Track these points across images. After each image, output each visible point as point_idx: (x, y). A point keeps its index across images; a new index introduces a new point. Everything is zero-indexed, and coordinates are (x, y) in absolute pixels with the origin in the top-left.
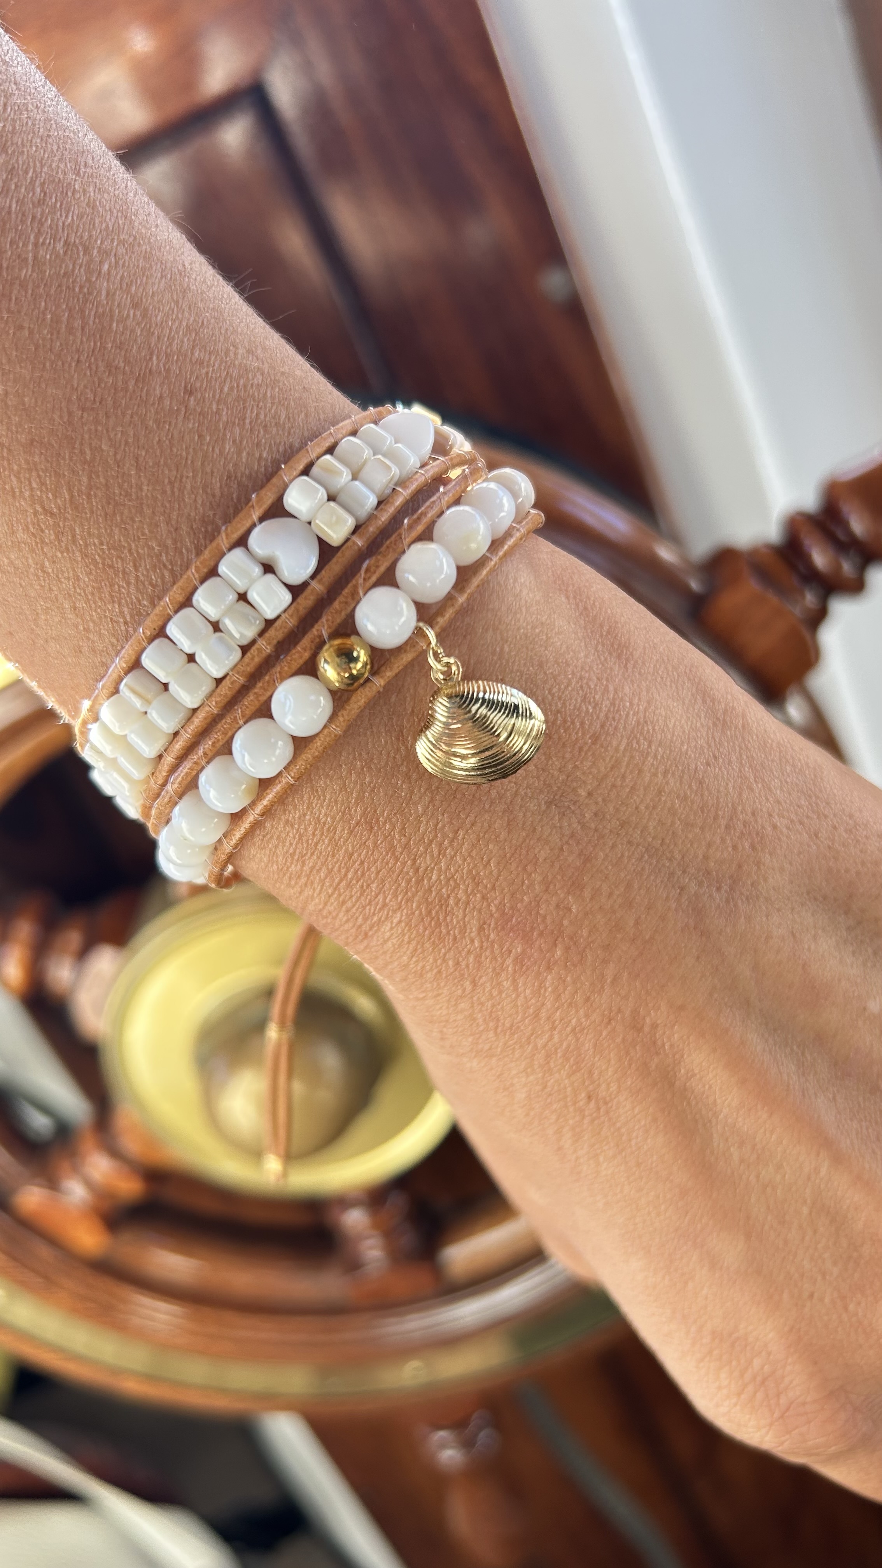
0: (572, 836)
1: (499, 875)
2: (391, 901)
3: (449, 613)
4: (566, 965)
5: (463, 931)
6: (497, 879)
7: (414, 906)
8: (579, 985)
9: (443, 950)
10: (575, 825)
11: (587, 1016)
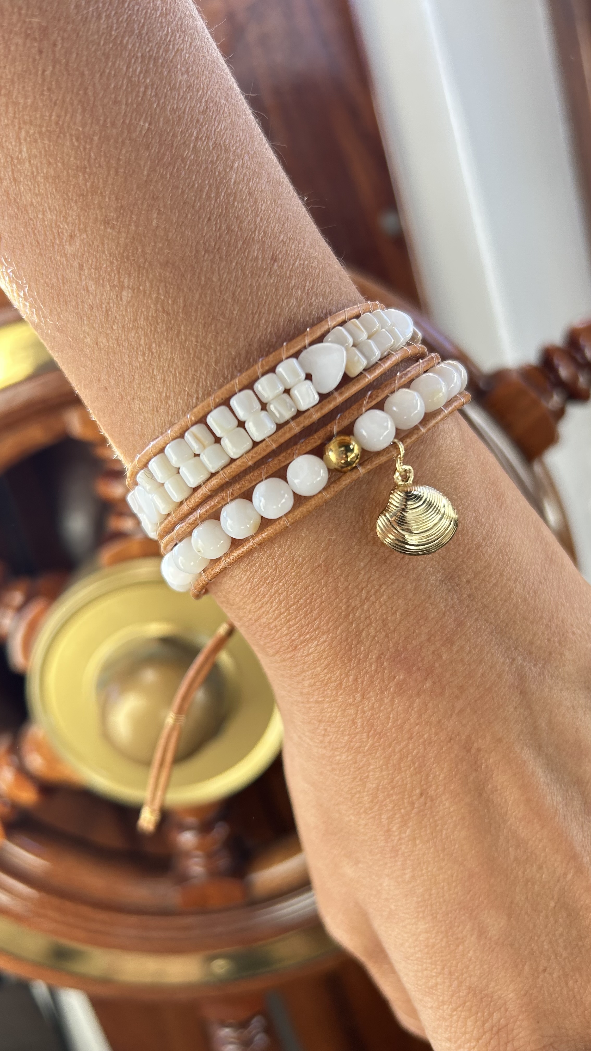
0: (453, 607)
1: (400, 622)
2: (323, 625)
3: (414, 437)
4: (430, 695)
5: (366, 656)
6: (398, 625)
7: (338, 632)
8: (436, 710)
9: (348, 668)
10: (455, 600)
11: (436, 734)
